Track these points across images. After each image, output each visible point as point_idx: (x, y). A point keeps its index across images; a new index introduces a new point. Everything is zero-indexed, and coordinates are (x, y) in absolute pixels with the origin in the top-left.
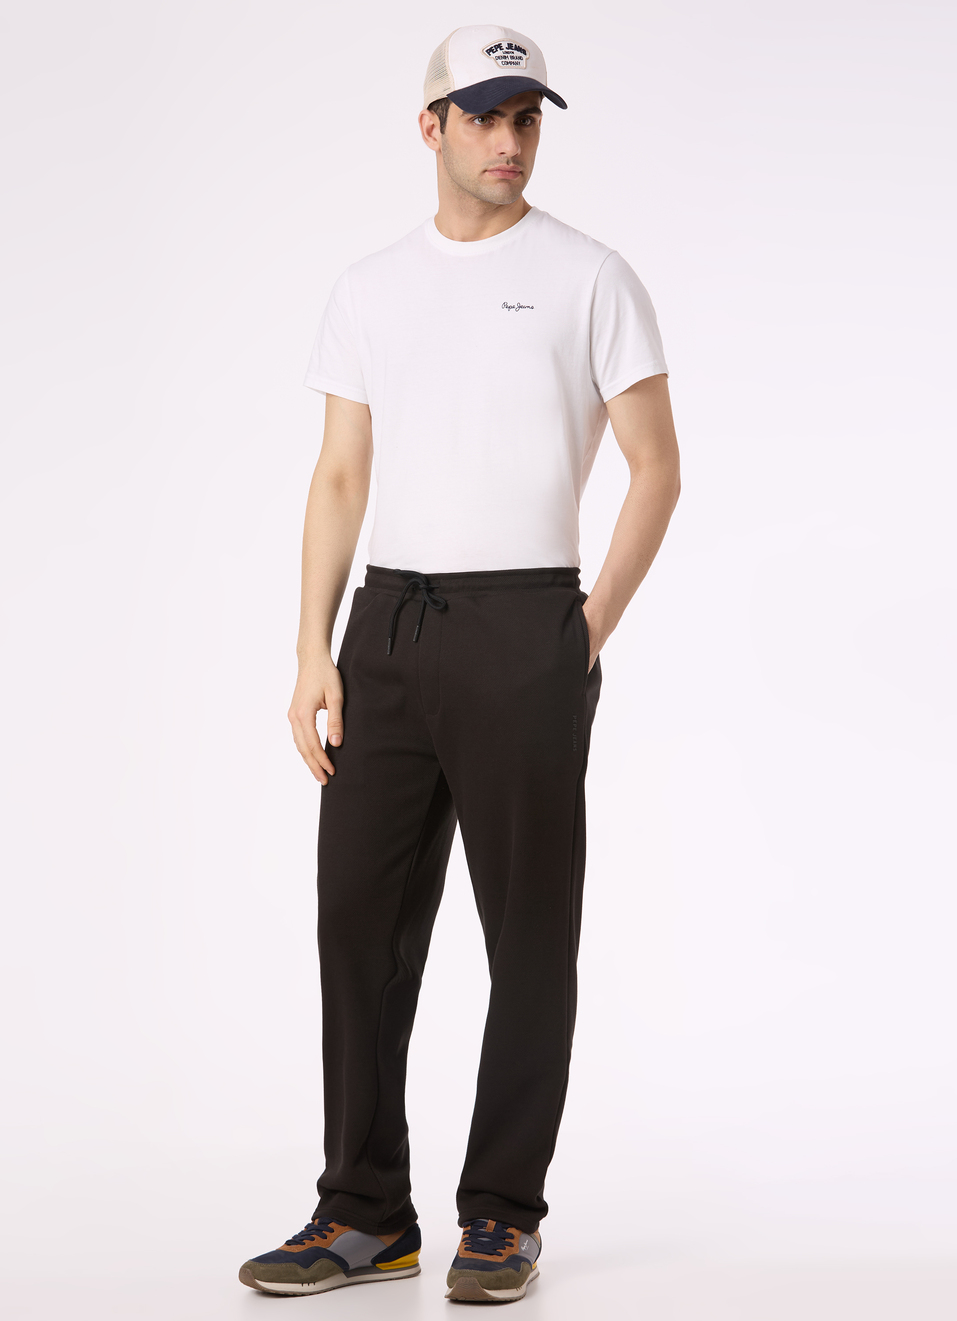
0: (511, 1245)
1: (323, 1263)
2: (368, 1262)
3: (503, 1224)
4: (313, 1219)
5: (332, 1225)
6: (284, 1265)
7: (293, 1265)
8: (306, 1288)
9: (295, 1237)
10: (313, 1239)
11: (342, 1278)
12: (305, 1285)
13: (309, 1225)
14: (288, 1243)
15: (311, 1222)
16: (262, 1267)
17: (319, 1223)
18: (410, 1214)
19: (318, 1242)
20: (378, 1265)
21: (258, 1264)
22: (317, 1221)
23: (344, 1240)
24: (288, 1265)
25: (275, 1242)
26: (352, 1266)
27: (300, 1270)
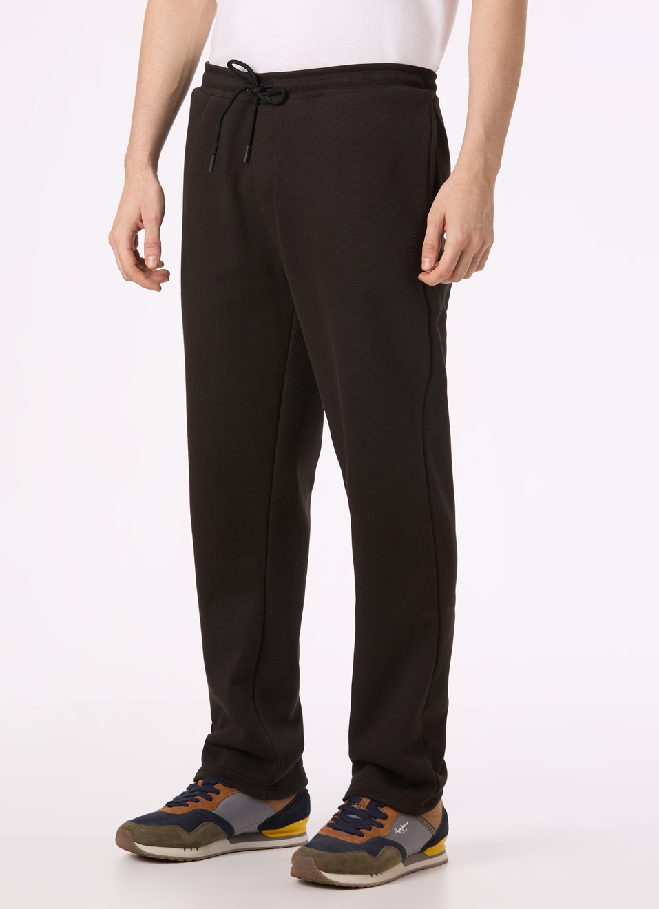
0: (381, 826)
1: (207, 826)
2: (254, 828)
3: (378, 802)
4: (196, 780)
5: (218, 786)
6: (166, 828)
7: (176, 828)
8: (188, 853)
9: (176, 799)
10: (197, 801)
11: (224, 844)
12: (188, 850)
13: (191, 786)
14: (169, 805)
15: (193, 783)
16: (143, 829)
17: (204, 784)
18: (300, 779)
19: (203, 804)
20: (264, 832)
21: (137, 825)
22: (201, 782)
23: (229, 802)
24: (171, 827)
25: (156, 804)
26: (237, 831)
27: (183, 833)
